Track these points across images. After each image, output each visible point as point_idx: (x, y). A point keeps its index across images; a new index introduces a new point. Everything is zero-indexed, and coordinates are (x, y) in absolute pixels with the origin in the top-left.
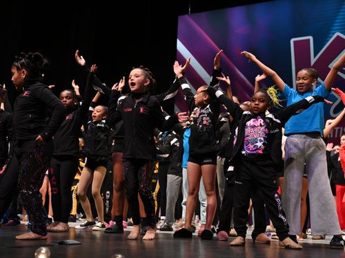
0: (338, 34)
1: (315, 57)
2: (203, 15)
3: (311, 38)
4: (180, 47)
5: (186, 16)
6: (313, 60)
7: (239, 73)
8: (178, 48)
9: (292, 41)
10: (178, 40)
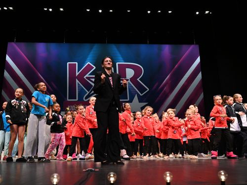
0: (89, 63)
1: (78, 72)
2: (23, 44)
3: (77, 63)
4: (8, 58)
5: (13, 43)
6: (77, 74)
7: (40, 76)
8: (6, 59)
9: (68, 63)
10: (7, 55)
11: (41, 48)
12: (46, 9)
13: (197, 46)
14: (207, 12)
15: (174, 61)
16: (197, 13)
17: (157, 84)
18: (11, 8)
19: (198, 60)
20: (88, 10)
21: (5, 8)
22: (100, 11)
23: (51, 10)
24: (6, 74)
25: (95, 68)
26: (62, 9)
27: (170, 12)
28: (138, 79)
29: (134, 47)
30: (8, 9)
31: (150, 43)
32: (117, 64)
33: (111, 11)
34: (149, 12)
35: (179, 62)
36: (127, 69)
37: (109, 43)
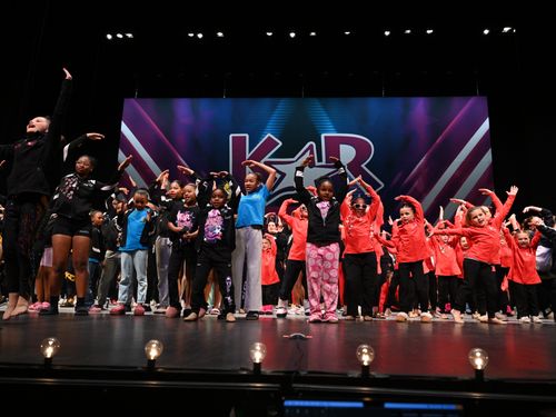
0: (269, 135)
1: (250, 152)
2: (149, 100)
3: (247, 135)
4: (124, 128)
5: (133, 100)
6: (248, 155)
8: (122, 129)
9: (231, 136)
10: (123, 123)
11: (183, 108)
12: (191, 35)
13: (483, 99)
14: (506, 29)
15: (435, 129)
16: (486, 32)
17: (400, 175)
18: (130, 35)
19: (486, 126)
20: (270, 34)
21: (120, 36)
22: (292, 35)
23: (200, 36)
24: (122, 158)
25: (281, 144)
26: (220, 34)
27: (429, 32)
28: (363, 166)
29: (356, 102)
30: (124, 36)
31: (387, 95)
32: (323, 136)
33: (313, 34)
34: (387, 33)
35: (447, 130)
36: (341, 146)
37: (306, 96)
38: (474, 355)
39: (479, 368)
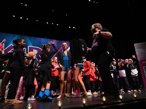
0: (11, 45)
1: (4, 49)
13: (69, 42)
14: (74, 28)
16: (70, 27)
19: (69, 49)
20: (14, 16)
22: (21, 18)
27: (57, 25)
31: (46, 38)
32: (28, 47)
33: (27, 19)
34: (47, 23)
36: (34, 50)
37: (24, 35)
38: (83, 100)
39: (84, 103)
